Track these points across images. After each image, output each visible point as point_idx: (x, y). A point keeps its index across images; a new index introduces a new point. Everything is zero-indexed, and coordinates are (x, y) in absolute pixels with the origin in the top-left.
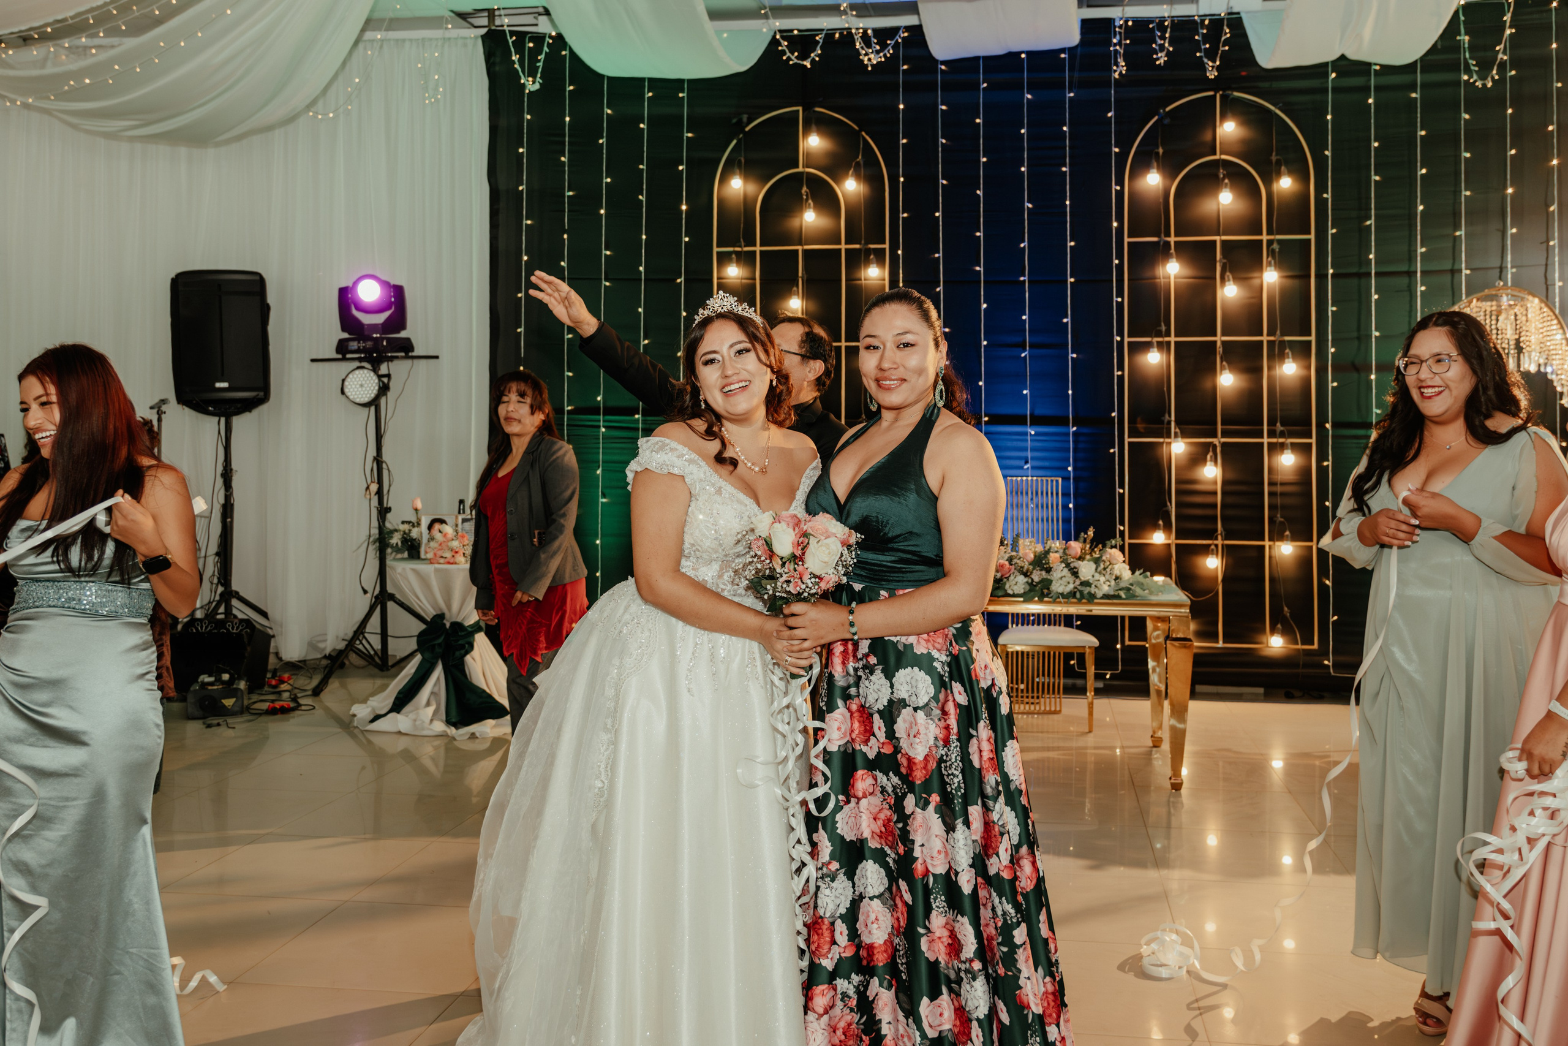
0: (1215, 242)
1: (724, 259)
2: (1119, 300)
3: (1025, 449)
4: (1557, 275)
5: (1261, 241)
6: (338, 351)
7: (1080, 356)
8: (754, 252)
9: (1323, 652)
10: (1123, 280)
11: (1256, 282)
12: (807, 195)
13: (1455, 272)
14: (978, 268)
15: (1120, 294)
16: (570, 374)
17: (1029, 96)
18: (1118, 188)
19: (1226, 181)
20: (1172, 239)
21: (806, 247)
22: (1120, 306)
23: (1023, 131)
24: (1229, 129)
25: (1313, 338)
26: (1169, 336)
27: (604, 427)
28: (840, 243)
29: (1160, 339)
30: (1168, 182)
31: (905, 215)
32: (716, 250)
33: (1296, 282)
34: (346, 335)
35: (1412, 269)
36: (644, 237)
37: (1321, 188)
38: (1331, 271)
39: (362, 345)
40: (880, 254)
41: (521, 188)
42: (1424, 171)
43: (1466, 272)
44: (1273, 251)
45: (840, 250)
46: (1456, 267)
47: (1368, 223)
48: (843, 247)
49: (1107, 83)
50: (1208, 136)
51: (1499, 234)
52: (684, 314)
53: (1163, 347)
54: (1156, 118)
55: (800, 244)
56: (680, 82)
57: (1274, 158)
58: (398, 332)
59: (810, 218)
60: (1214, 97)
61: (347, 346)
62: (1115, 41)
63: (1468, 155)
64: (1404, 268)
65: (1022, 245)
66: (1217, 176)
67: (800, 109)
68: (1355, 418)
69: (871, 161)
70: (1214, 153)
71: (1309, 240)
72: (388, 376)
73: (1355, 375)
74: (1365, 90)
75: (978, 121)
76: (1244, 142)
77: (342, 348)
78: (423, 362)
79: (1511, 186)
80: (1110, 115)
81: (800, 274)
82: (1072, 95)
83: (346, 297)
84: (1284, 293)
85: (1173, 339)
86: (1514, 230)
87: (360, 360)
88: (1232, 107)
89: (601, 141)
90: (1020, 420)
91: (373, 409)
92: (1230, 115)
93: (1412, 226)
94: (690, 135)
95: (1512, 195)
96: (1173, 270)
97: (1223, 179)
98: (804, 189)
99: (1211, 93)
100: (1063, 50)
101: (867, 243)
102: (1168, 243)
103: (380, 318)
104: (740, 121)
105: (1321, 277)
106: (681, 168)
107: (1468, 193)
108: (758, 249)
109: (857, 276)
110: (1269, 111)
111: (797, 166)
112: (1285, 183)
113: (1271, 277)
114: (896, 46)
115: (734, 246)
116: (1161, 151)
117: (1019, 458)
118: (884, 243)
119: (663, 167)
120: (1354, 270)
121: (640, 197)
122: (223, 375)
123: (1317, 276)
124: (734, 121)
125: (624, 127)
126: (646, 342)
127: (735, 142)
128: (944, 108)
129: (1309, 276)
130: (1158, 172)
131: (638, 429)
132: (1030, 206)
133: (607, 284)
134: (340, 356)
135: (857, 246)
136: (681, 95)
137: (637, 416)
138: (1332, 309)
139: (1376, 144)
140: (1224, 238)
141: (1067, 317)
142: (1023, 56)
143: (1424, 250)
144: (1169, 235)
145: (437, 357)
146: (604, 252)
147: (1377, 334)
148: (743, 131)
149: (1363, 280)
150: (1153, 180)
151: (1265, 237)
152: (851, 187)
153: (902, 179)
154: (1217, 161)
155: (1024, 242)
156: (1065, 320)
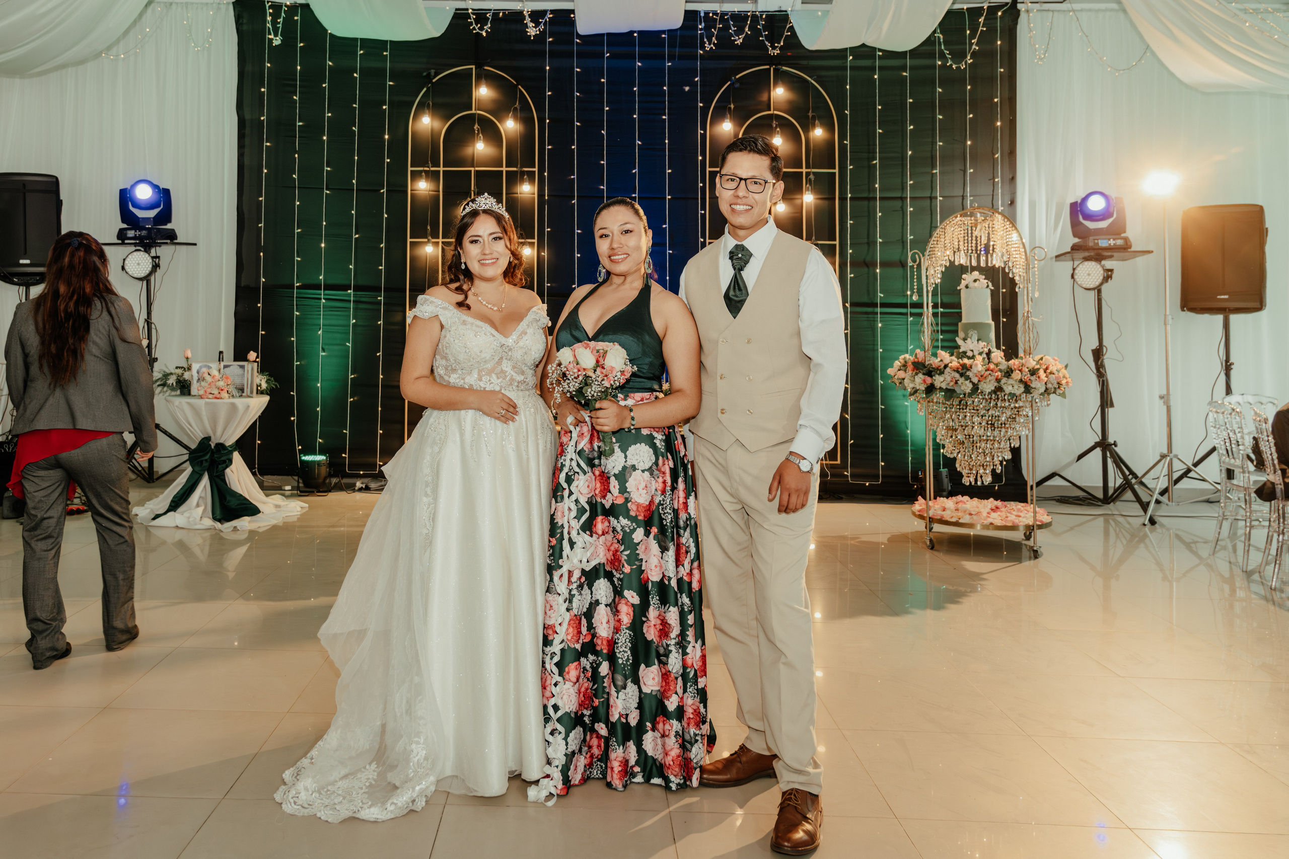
1: (416, 175)
2: (703, 212)
4: (1000, 202)
5: (802, 172)
6: (118, 238)
7: (675, 252)
8: (439, 171)
9: (844, 466)
10: (706, 199)
11: (799, 202)
12: (478, 131)
13: (932, 198)
14: (602, 187)
15: (704, 208)
16: (299, 259)
17: (640, 64)
18: (702, 132)
19: (778, 129)
21: (477, 169)
22: (703, 216)
23: (635, 89)
24: (780, 93)
25: (837, 243)
27: (324, 299)
28: (502, 167)
30: (737, 129)
31: (550, 147)
32: (410, 169)
33: (826, 203)
34: (125, 226)
35: (904, 195)
36: (356, 158)
37: (842, 137)
38: (849, 195)
39: (138, 233)
40: (531, 175)
41: (262, 118)
42: (912, 127)
43: (940, 198)
44: (810, 179)
45: (502, 171)
46: (933, 195)
47: (875, 162)
48: (504, 169)
49: (695, 57)
50: (764, 97)
51: (962, 172)
52: (386, 216)
54: (729, 83)
55: (473, 166)
56: (384, 43)
57: (810, 114)
58: (166, 225)
59: (481, 147)
60: (769, 69)
61: (126, 234)
62: (700, 27)
63: (941, 117)
64: (899, 195)
65: (634, 171)
66: (771, 126)
67: (473, 67)
68: (865, 299)
69: (525, 107)
70: (770, 110)
71: (835, 173)
72: (158, 257)
73: (866, 269)
74: (873, 69)
75: (603, 80)
76: (790, 102)
77: (122, 235)
78: (185, 247)
79: (970, 140)
80: (696, 79)
81: (472, 189)
82: (670, 64)
83: (125, 197)
84: (818, 210)
86: (972, 171)
87: (135, 245)
88: (781, 77)
89: (324, 85)
91: (145, 282)
92: (780, 82)
93: (903, 166)
94: (391, 83)
95: (970, 146)
97: (776, 127)
98: (476, 126)
99: (768, 67)
100: (664, 32)
101: (522, 167)
103: (152, 214)
104: (429, 74)
105: (843, 199)
106: (384, 107)
107: (941, 144)
108: (441, 169)
109: (515, 191)
110: (807, 81)
111: (471, 110)
112: (818, 133)
113: (809, 198)
114: (545, 24)
115: (424, 167)
116: (732, 106)
118: (535, 167)
119: (371, 106)
120: (865, 195)
121: (354, 128)
122: (25, 253)
123: (839, 198)
124: (425, 74)
125: (341, 75)
126: (357, 236)
127: (425, 89)
128: (578, 70)
129: (835, 198)
130: (730, 121)
131: (350, 301)
132: (640, 143)
133: (328, 192)
134: (120, 242)
135: (515, 169)
136: (385, 53)
137: (349, 291)
138: (850, 222)
139: (880, 107)
141: (666, 224)
142: (635, 35)
143: (912, 182)
145: (195, 244)
146: (326, 168)
147: (881, 240)
148: (431, 82)
149: (872, 203)
150: (727, 128)
151: (804, 170)
152: (510, 126)
153: (548, 121)
154: (772, 115)
155: (635, 169)
156: (664, 226)
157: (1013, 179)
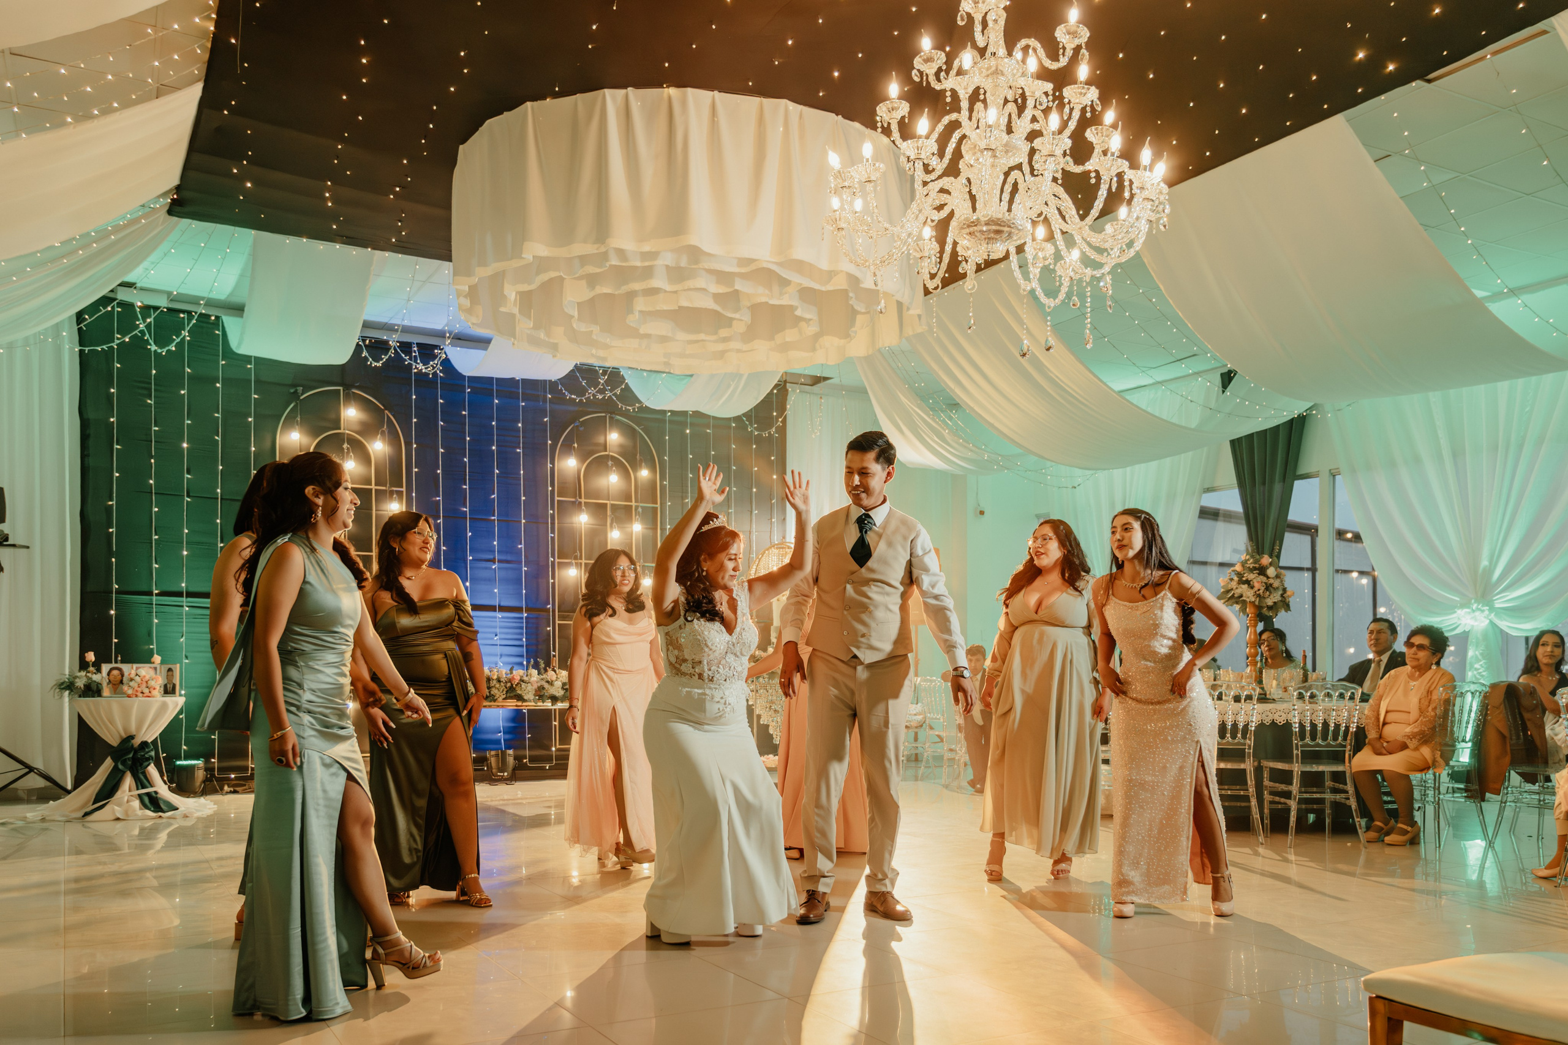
0: (606, 504)
2: (553, 535)
3: (496, 627)
7: (529, 569)
10: (554, 524)
11: (629, 530)
12: (347, 450)
14: (465, 509)
15: (553, 532)
16: (158, 566)
17: (498, 402)
18: (551, 465)
19: (612, 468)
20: (583, 500)
22: (553, 538)
23: (493, 423)
24: (614, 437)
26: (581, 559)
27: (187, 606)
28: (371, 485)
29: (577, 561)
30: (580, 465)
31: (416, 470)
33: (650, 533)
36: (220, 467)
37: (662, 478)
40: (400, 493)
41: (112, 420)
44: (638, 512)
45: (372, 489)
48: (374, 487)
49: (545, 400)
50: (601, 440)
51: (749, 513)
53: (578, 566)
54: (574, 424)
57: (638, 458)
59: (351, 465)
60: (606, 416)
65: (493, 496)
66: (607, 465)
67: (341, 388)
69: (392, 430)
70: (606, 451)
71: (657, 508)
74: (684, 425)
75: (464, 413)
76: (621, 446)
78: (18, 550)
79: (755, 487)
80: (545, 420)
82: (524, 404)
84: (644, 537)
85: (584, 561)
86: (756, 512)
88: (616, 424)
89: (183, 392)
90: (492, 608)
92: (614, 429)
94: (256, 396)
95: (755, 492)
96: (583, 520)
97: (610, 467)
98: (346, 445)
99: (603, 415)
101: (391, 486)
102: (580, 503)
104: (297, 391)
106: (250, 419)
110: (634, 429)
111: (340, 429)
112: (644, 473)
113: (637, 527)
116: (576, 445)
117: (492, 633)
118: (402, 487)
119: (236, 417)
121: (217, 438)
123: (661, 529)
124: (292, 391)
125: (203, 384)
127: (293, 405)
128: (444, 402)
129: (657, 528)
130: (574, 458)
132: (498, 472)
133: (189, 499)
135: (383, 488)
136: (250, 366)
139: (691, 456)
140: (612, 502)
141: (521, 544)
144: (580, 498)
145: (29, 547)
146: (186, 476)
148: (299, 398)
150: (570, 464)
151: (634, 504)
152: (379, 447)
153: (415, 446)
154: (608, 455)
155: (494, 494)
156: (520, 546)
157: (784, 519)
